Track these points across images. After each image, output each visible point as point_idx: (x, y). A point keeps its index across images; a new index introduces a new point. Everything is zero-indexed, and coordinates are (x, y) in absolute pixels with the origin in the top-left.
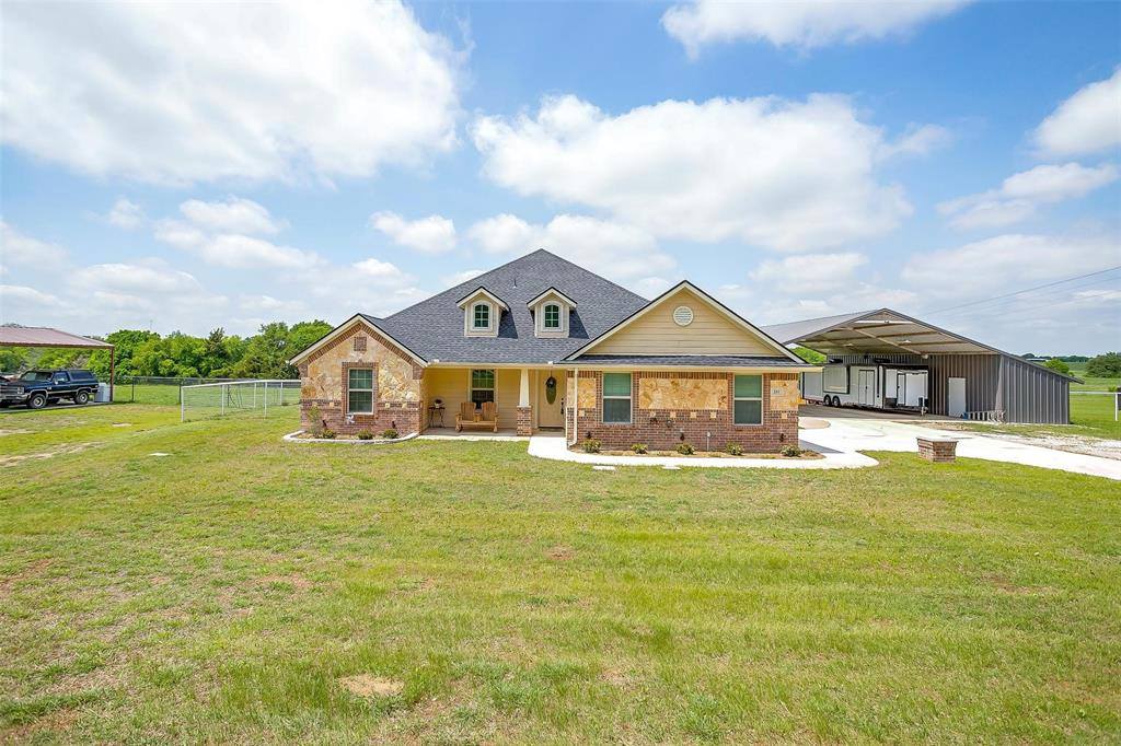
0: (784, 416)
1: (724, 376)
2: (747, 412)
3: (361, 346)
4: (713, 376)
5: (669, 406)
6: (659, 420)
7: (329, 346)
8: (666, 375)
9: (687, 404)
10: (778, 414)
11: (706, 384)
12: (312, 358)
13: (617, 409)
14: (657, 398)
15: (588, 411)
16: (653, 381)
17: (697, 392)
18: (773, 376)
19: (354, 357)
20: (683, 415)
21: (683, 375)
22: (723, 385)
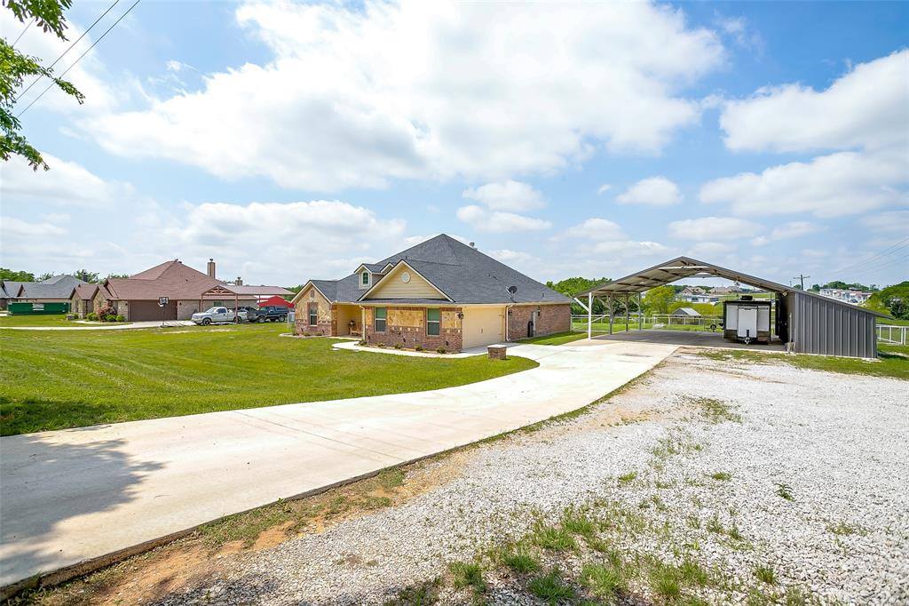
0: (448, 332)
1: (422, 309)
2: (433, 329)
3: (313, 296)
4: (417, 309)
5: (400, 325)
6: (396, 332)
7: (303, 295)
8: (397, 308)
9: (406, 324)
10: (445, 331)
11: (414, 313)
12: (298, 300)
13: (380, 326)
14: (395, 320)
15: (369, 326)
16: (392, 312)
17: (410, 317)
18: (444, 309)
19: (311, 300)
20: (405, 328)
21: (404, 308)
22: (421, 314)
